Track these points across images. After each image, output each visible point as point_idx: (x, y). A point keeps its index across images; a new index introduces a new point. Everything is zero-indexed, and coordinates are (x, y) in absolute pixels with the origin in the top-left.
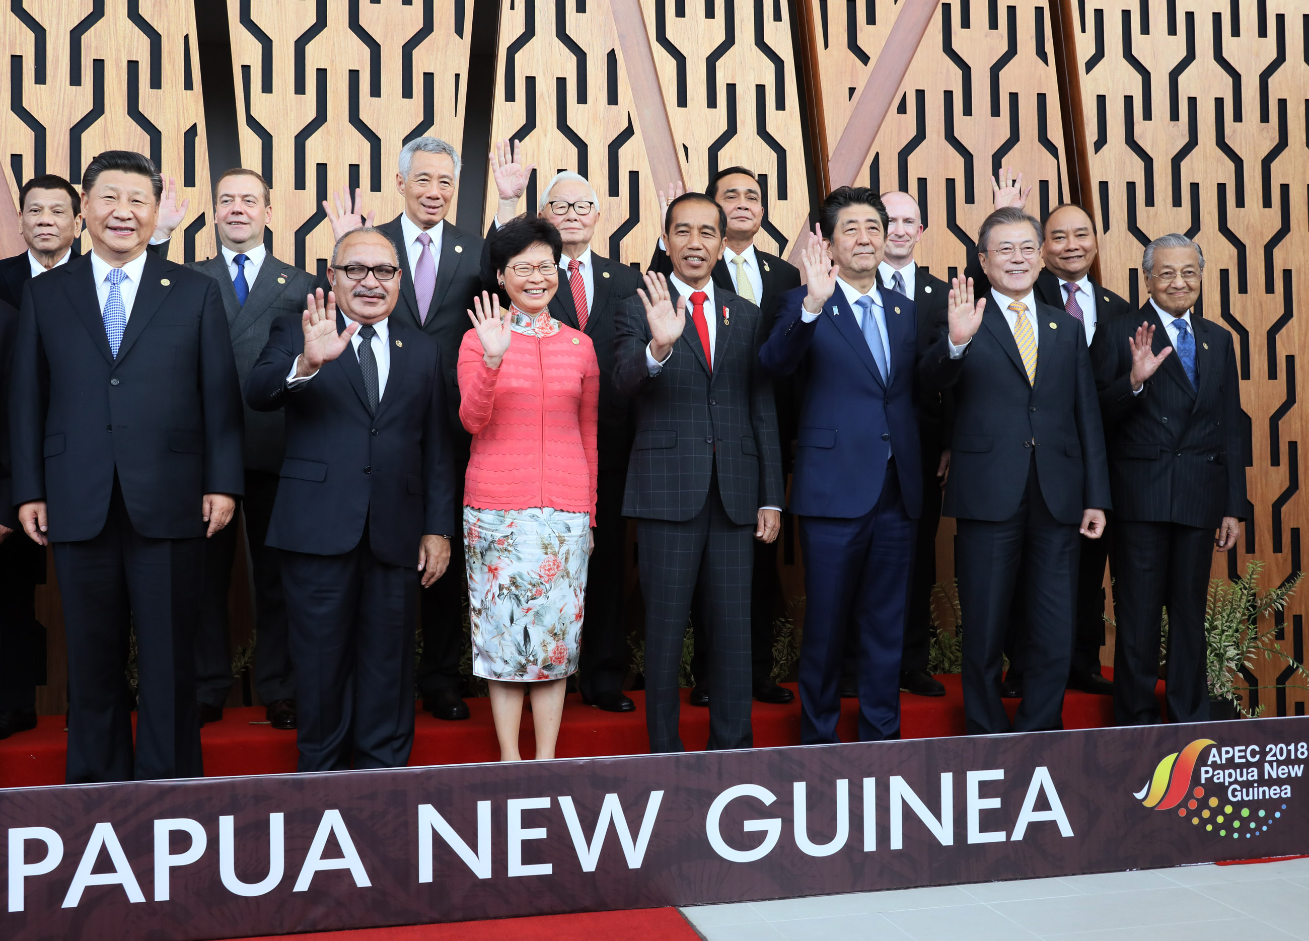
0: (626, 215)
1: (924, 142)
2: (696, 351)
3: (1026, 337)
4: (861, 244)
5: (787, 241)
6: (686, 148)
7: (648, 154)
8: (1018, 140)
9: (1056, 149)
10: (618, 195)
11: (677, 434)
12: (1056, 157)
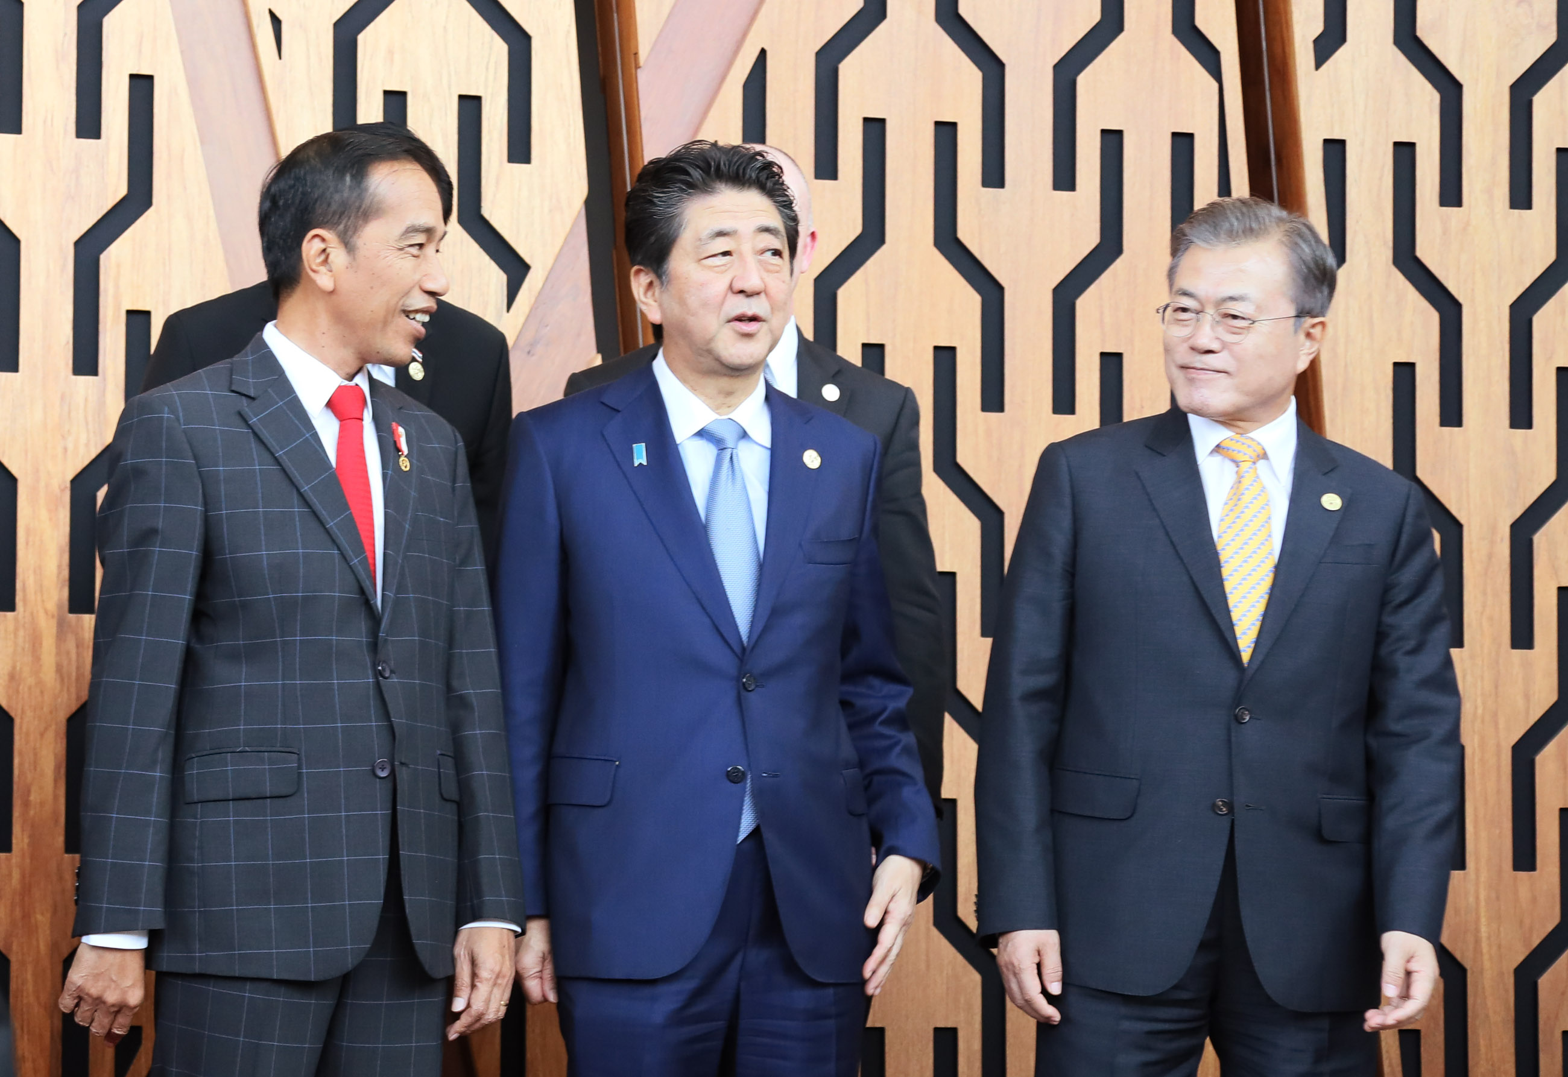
0: (118, 188)
1: (883, 27)
2: (342, 541)
3: (1248, 532)
4: (741, 292)
5: (526, 267)
6: (276, 22)
7: (178, 31)
8: (1119, 28)
9: (1216, 53)
10: (98, 136)
11: (299, 759)
12: (1217, 75)
